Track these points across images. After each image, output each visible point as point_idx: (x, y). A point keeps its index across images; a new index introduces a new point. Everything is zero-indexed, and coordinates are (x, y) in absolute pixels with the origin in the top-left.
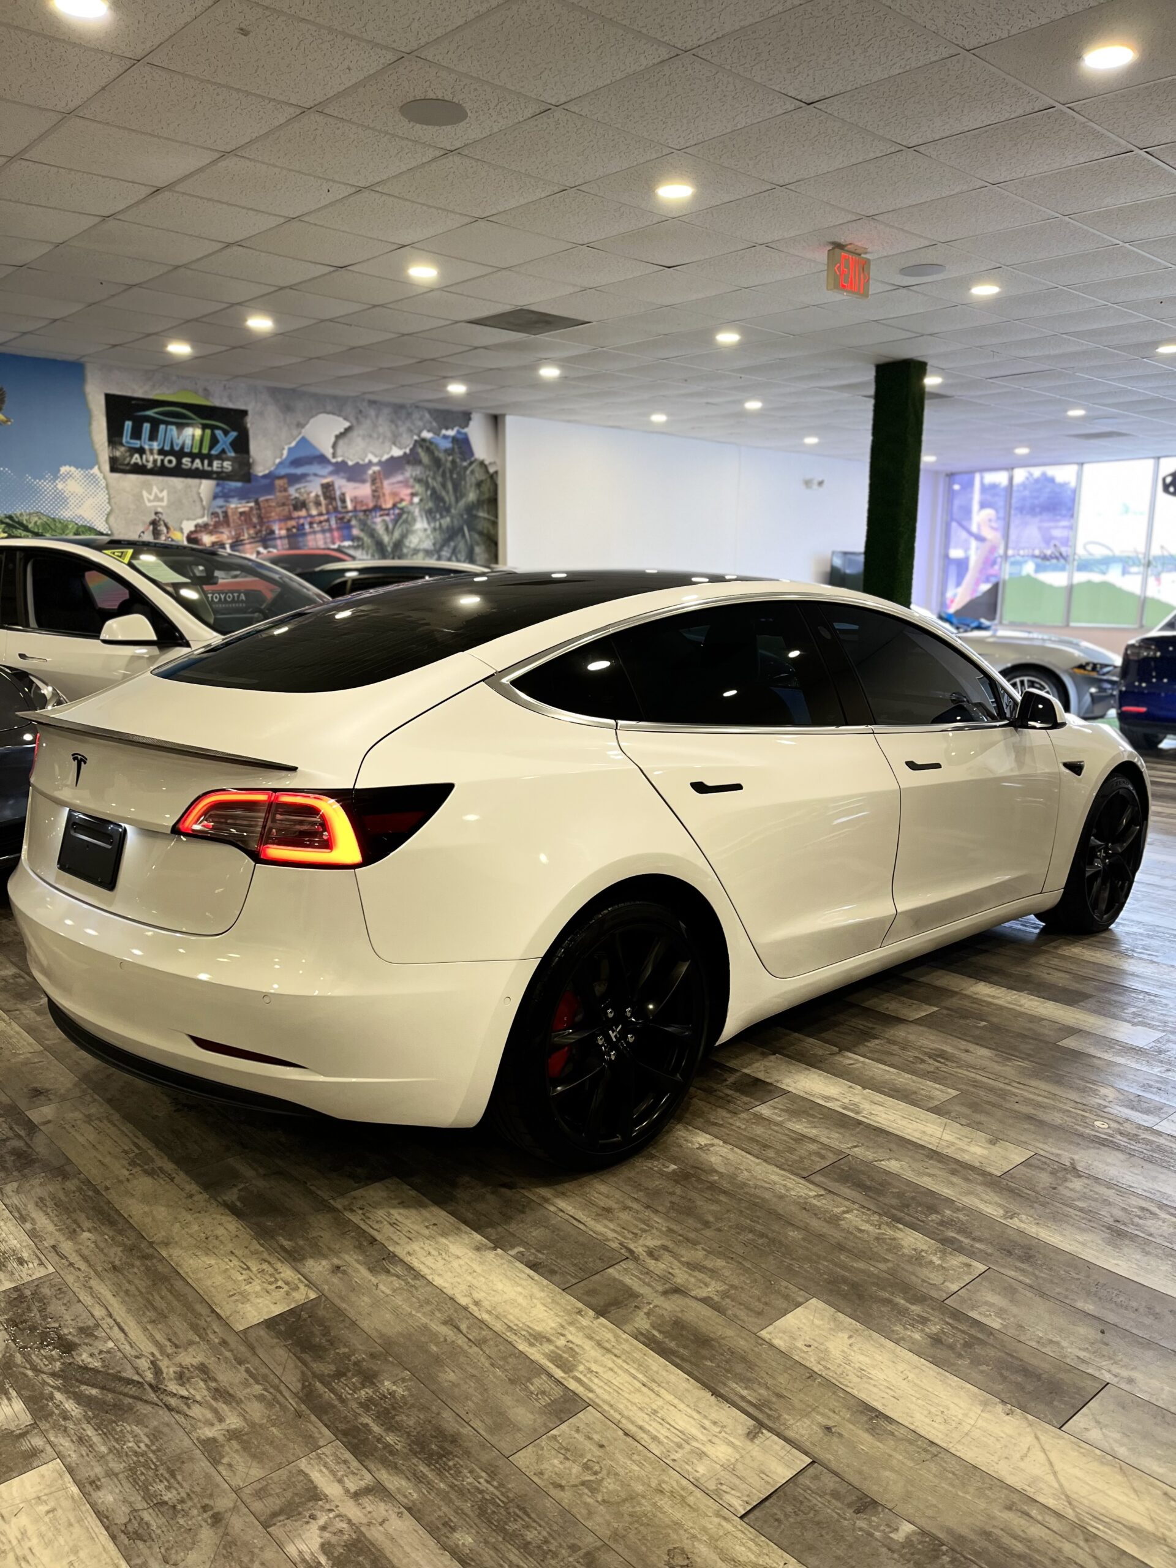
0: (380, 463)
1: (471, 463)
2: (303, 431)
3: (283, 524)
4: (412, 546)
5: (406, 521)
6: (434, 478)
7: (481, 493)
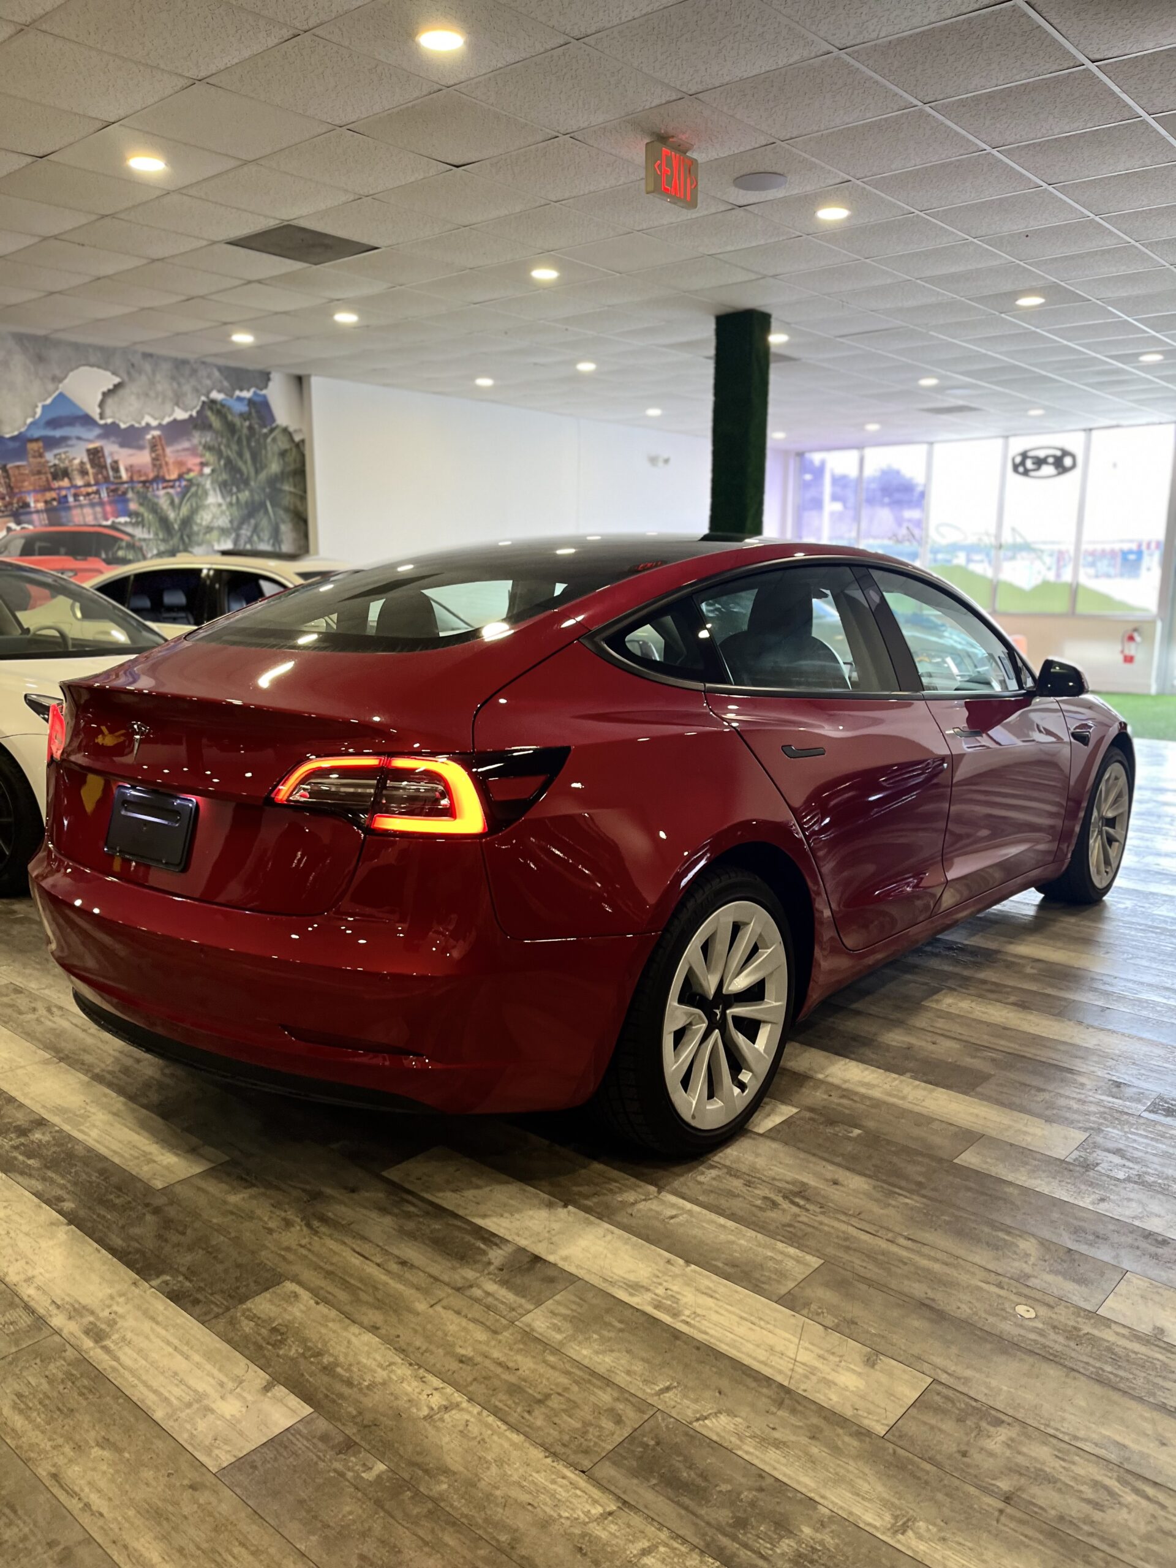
0: (160, 427)
1: (272, 430)
2: (61, 386)
3: (39, 496)
4: (204, 523)
5: (195, 494)
6: (228, 446)
7: (286, 464)
